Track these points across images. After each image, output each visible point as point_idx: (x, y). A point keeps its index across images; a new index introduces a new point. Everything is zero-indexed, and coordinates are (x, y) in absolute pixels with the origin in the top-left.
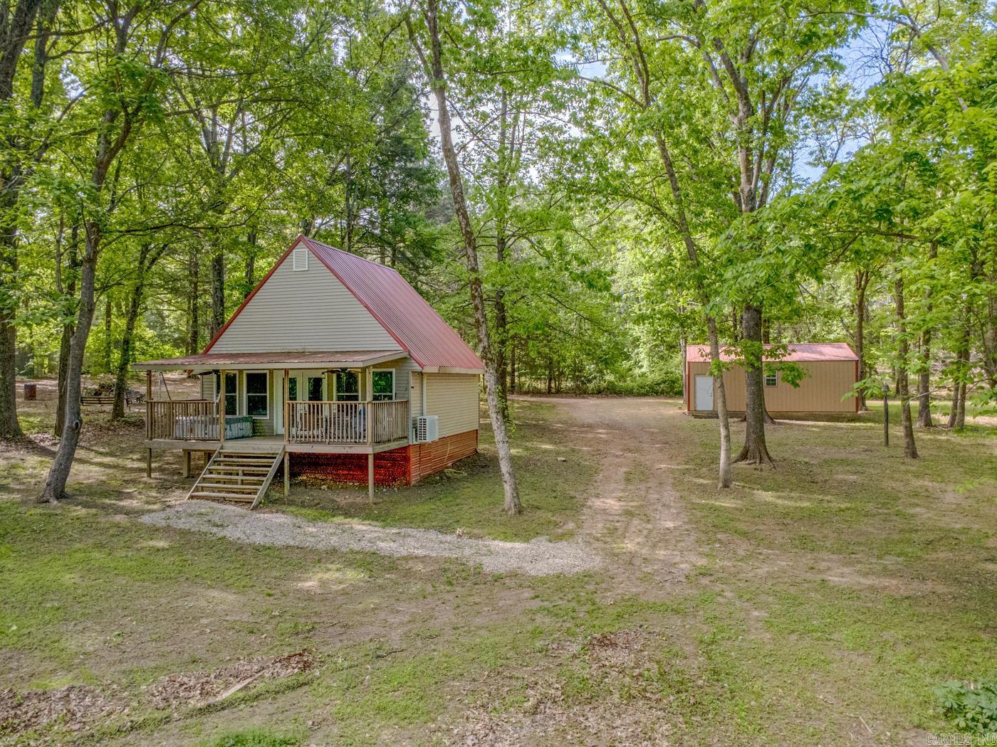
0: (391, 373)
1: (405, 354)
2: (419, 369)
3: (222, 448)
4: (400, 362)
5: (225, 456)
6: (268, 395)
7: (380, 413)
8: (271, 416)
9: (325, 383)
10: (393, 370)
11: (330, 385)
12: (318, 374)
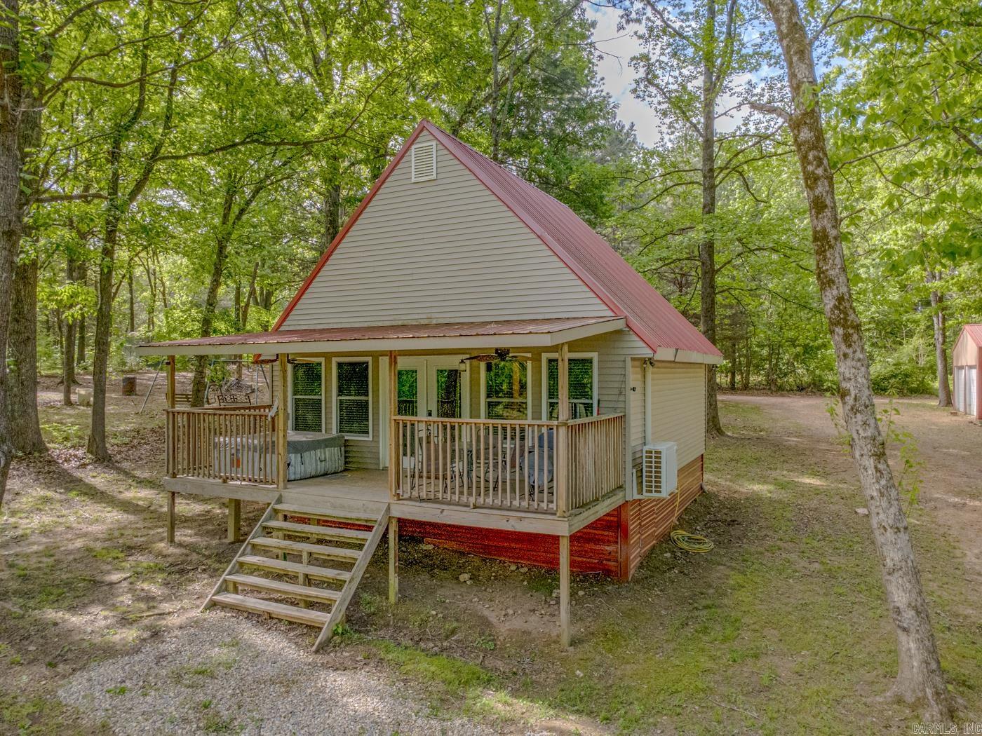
0: (590, 361)
1: (620, 325)
2: (647, 353)
3: (279, 501)
4: (607, 340)
5: (285, 518)
6: (370, 399)
7: (581, 445)
8: (376, 435)
9: (465, 380)
10: (594, 355)
11: (474, 382)
12: (452, 362)
